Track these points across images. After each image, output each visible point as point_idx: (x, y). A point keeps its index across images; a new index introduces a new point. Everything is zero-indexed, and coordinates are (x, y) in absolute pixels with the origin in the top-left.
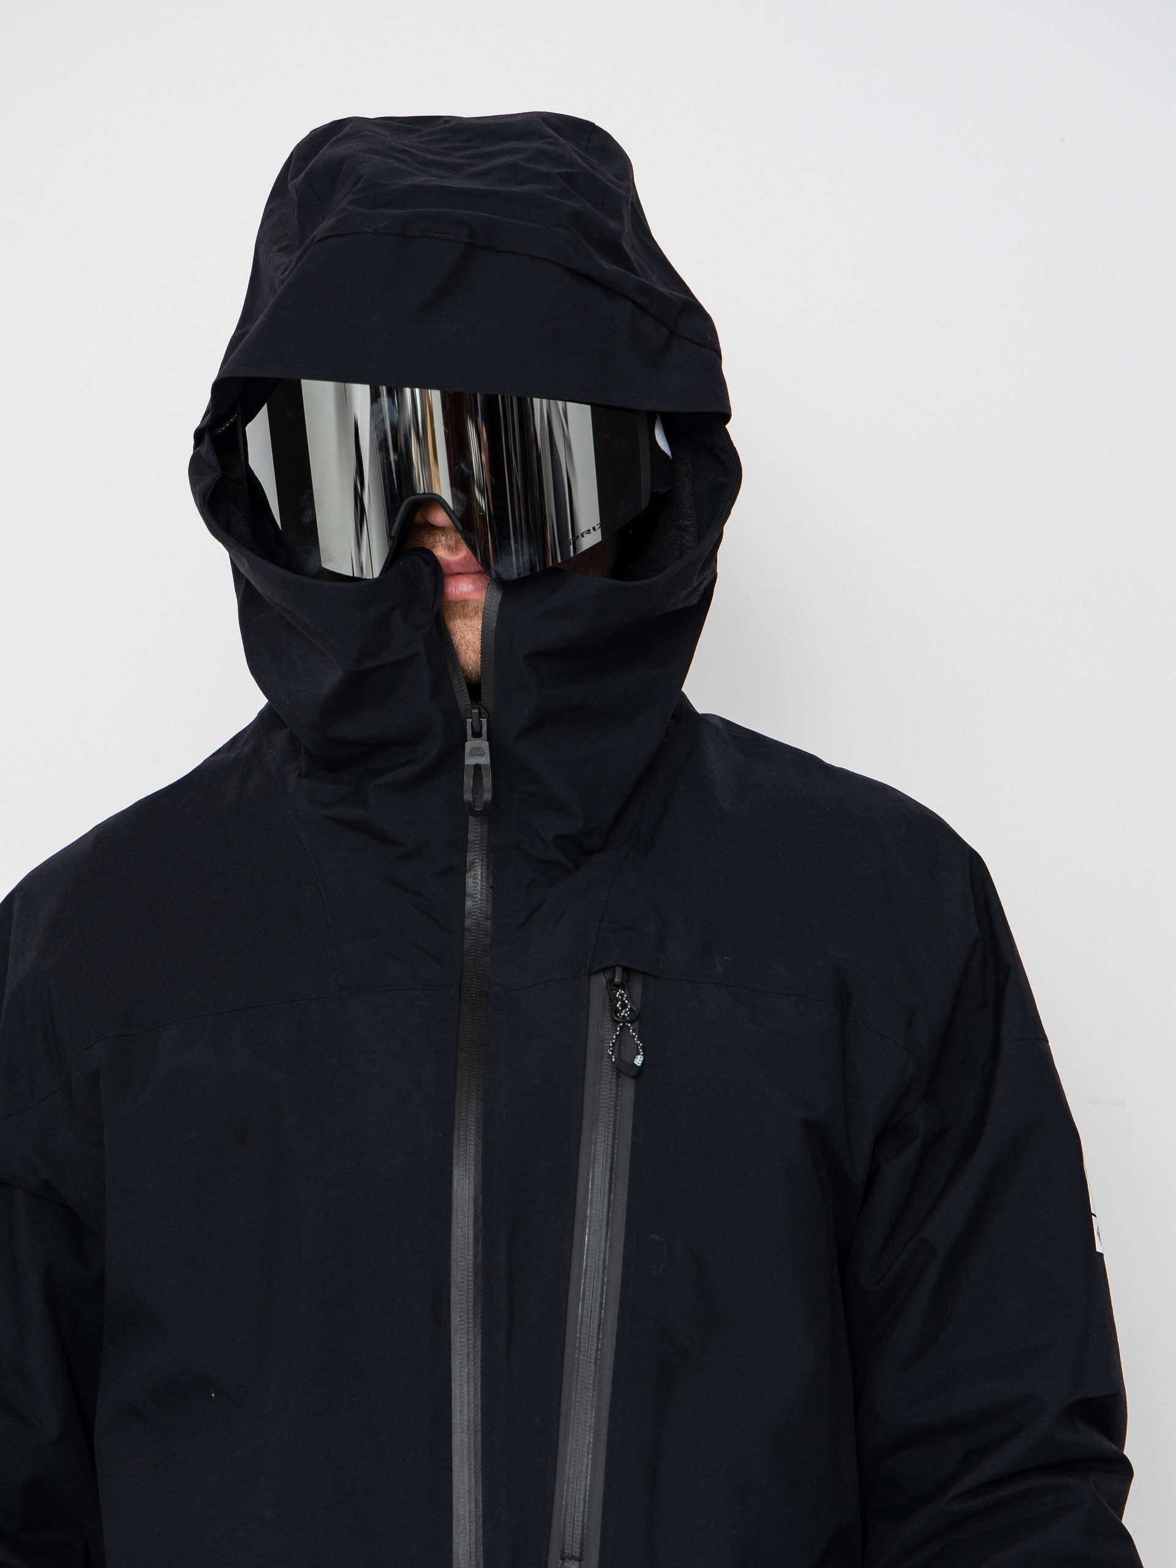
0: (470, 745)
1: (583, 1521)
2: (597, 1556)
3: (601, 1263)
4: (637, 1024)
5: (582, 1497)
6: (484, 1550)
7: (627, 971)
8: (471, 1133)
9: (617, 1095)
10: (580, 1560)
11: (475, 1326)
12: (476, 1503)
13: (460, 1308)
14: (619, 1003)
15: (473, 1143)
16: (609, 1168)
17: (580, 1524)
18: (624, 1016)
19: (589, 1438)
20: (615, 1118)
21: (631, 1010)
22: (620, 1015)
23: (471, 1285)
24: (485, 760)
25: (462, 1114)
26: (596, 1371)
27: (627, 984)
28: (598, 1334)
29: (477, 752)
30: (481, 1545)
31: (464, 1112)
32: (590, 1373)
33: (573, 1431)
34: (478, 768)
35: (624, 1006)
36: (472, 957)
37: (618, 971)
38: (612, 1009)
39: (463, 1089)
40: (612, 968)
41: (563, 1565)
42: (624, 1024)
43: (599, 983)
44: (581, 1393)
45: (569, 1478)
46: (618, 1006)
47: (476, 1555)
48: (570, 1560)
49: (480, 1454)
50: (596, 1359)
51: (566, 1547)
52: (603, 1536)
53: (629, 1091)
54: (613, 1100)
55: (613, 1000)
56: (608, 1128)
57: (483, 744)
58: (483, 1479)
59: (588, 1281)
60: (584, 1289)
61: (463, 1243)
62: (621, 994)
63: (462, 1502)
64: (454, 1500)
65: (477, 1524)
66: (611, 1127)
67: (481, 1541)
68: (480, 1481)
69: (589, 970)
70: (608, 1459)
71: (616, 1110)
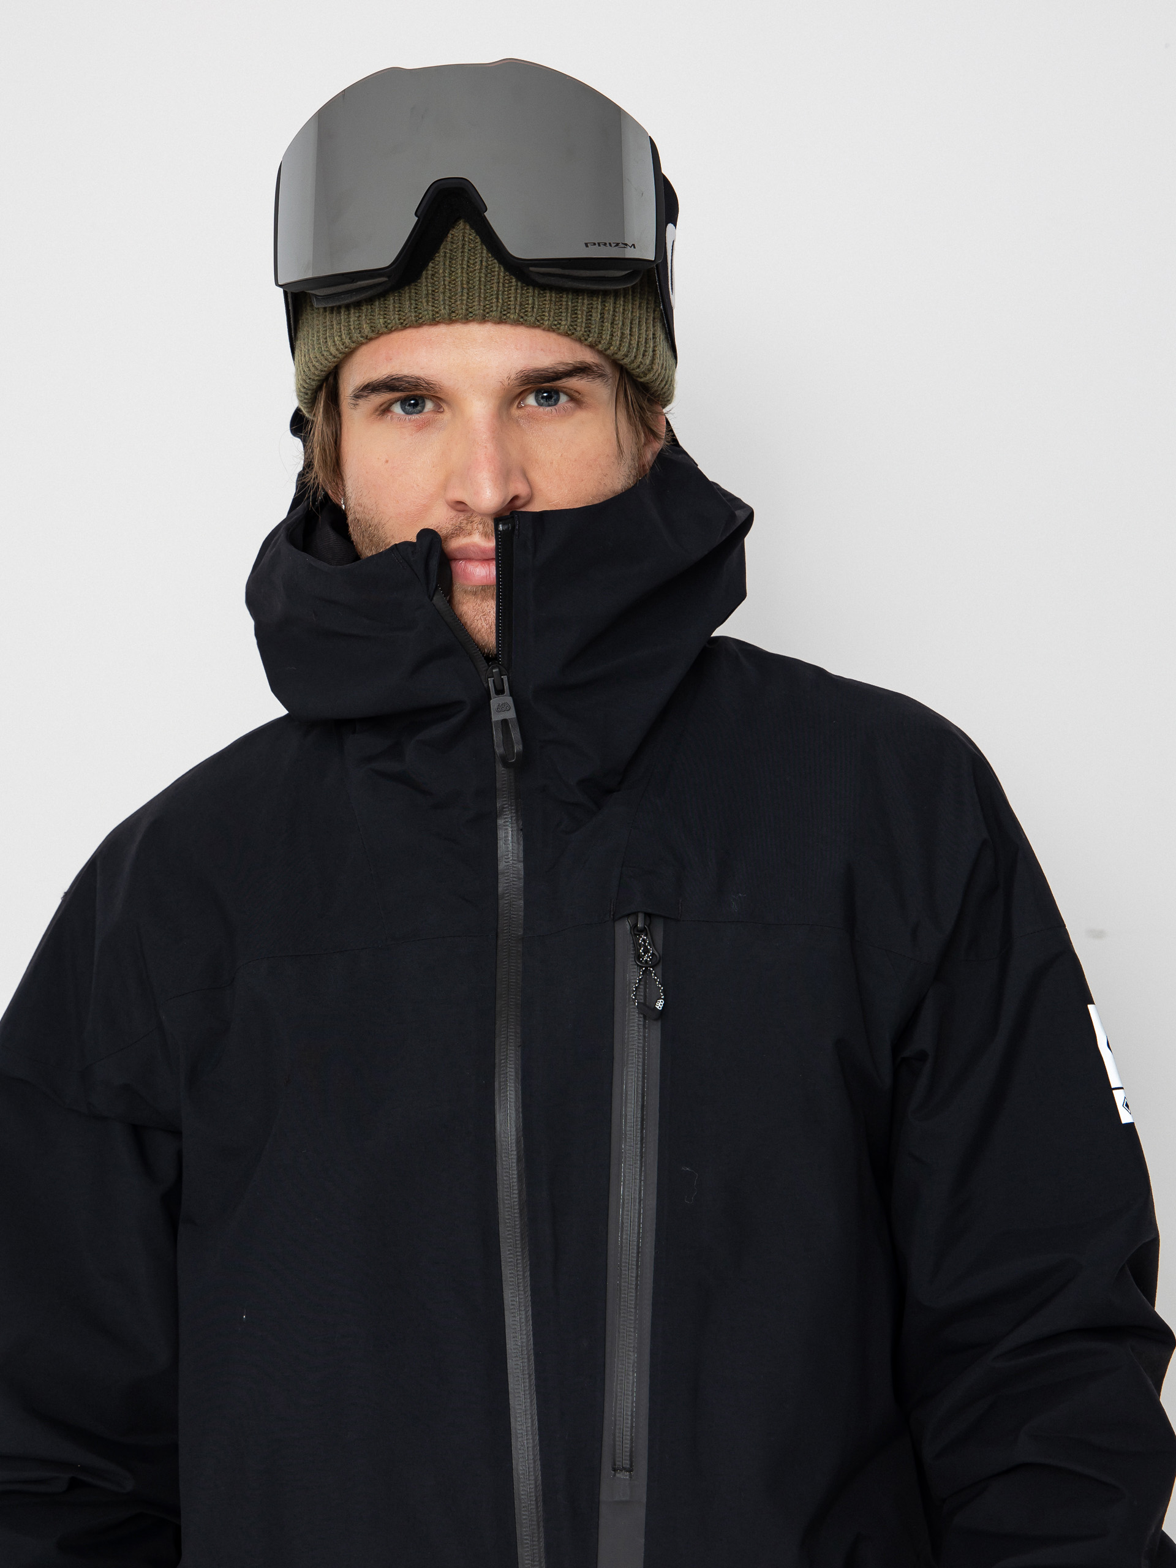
0: (495, 702)
1: (631, 1435)
2: (646, 1467)
3: (637, 1196)
4: (659, 968)
5: (630, 1413)
6: (541, 1465)
7: (648, 916)
8: (510, 1079)
9: (644, 1037)
10: (630, 1470)
11: (523, 1259)
12: (532, 1421)
13: (509, 1242)
14: (642, 949)
15: (513, 1089)
16: (640, 1107)
17: (629, 1438)
18: (646, 960)
19: (633, 1356)
20: (644, 1059)
21: (653, 954)
22: (643, 959)
23: (517, 1221)
24: (511, 714)
25: (503, 1061)
26: (636, 1296)
27: (649, 929)
28: (637, 1261)
29: (502, 708)
30: (538, 1460)
31: (504, 1059)
32: (631, 1298)
33: (618, 1351)
34: (505, 722)
35: (646, 951)
36: (507, 901)
37: (641, 917)
38: (635, 954)
39: (503, 1036)
40: (636, 914)
41: (614, 1475)
42: (646, 968)
43: (624, 927)
44: (624, 1317)
45: (616, 1395)
46: (641, 951)
47: (534, 1470)
48: (621, 1471)
49: (533, 1377)
50: (637, 1285)
51: (617, 1459)
52: (651, 1447)
53: (656, 1031)
54: (641, 1041)
55: (637, 946)
56: (638, 1069)
57: (507, 699)
58: (537, 1399)
59: (625, 1213)
60: (622, 1221)
61: (508, 1182)
62: (644, 940)
63: (519, 1421)
64: (512, 1420)
65: (534, 1442)
66: (640, 1068)
67: (538, 1457)
68: (535, 1401)
69: (613, 915)
70: (652, 1376)
71: (644, 1050)
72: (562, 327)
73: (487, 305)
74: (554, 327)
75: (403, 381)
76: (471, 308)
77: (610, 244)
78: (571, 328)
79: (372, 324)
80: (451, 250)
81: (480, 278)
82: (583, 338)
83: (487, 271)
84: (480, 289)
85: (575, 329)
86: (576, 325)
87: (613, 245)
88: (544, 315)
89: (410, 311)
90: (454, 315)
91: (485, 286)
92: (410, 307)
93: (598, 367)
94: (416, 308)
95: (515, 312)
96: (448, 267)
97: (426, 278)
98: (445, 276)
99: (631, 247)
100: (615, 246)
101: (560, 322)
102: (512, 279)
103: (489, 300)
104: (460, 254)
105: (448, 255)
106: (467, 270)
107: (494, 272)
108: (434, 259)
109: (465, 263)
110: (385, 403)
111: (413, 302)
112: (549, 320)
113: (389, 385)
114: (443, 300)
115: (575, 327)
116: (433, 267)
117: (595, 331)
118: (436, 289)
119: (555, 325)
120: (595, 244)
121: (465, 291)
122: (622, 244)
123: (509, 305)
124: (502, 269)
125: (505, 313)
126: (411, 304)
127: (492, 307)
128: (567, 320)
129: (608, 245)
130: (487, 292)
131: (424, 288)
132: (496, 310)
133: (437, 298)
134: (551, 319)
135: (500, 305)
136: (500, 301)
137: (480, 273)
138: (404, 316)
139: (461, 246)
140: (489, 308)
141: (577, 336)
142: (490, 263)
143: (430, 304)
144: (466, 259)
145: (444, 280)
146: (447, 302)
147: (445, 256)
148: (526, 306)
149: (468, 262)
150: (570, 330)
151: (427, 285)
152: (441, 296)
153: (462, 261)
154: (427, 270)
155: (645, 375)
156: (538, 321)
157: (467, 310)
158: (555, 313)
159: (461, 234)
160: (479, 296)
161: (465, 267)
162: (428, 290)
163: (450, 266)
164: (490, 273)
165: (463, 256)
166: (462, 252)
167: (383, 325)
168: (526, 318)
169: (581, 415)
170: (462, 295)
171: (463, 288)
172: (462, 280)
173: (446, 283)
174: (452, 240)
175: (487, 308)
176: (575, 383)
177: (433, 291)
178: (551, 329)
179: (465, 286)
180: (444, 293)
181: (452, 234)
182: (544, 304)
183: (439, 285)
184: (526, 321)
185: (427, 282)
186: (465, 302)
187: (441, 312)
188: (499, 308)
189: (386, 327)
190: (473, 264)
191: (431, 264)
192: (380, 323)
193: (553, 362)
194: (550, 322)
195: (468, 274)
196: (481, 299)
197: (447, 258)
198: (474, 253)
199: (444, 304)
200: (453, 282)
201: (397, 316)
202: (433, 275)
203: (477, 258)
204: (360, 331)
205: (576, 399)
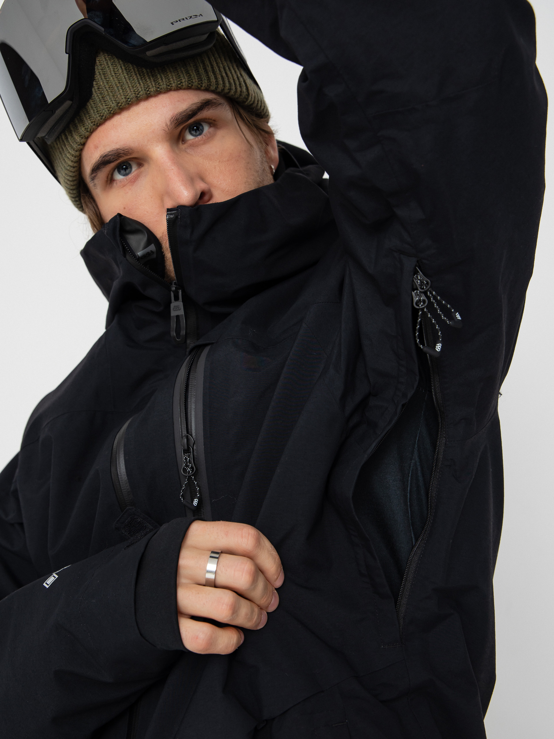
0: (174, 304)
29: (177, 308)
34: (178, 317)
57: (180, 303)
72: (184, 84)
73: (135, 90)
74: (179, 86)
75: (110, 155)
76: (127, 96)
77: (186, 18)
78: (189, 82)
79: (80, 134)
80: (102, 69)
81: (124, 76)
82: (199, 86)
83: (127, 71)
84: (127, 82)
85: (192, 82)
86: (192, 79)
87: (188, 18)
88: (170, 81)
89: (95, 115)
90: (119, 105)
91: (129, 80)
92: (94, 112)
93: (216, 100)
94: (98, 111)
95: (153, 86)
96: (104, 79)
97: (95, 92)
98: (105, 85)
99: (200, 16)
100: (190, 18)
101: (181, 81)
102: (143, 69)
103: (135, 87)
104: (108, 69)
105: (101, 73)
106: (116, 76)
107: (131, 70)
108: (95, 80)
109: (112, 72)
110: (108, 175)
111: (95, 109)
112: (174, 82)
113: (104, 162)
114: (110, 99)
115: (191, 80)
116: (96, 84)
117: (204, 79)
118: (103, 95)
119: (180, 84)
120: (177, 21)
121: (120, 88)
122: (193, 16)
123: (148, 84)
124: (135, 66)
125: (147, 89)
126: (94, 110)
127: (138, 89)
128: (185, 78)
129: (185, 19)
130: (132, 83)
131: (97, 98)
132: (142, 90)
133: (106, 100)
134: (175, 81)
135: (142, 86)
136: (142, 84)
137: (123, 74)
138: (93, 119)
139: (106, 64)
140: (137, 91)
141: (195, 85)
142: (126, 66)
143: (104, 105)
144: (112, 70)
145: (106, 88)
146: (113, 99)
147: (100, 74)
148: (158, 80)
149: (114, 71)
150: (189, 84)
151: (98, 96)
152: (108, 97)
153: (111, 72)
154: (94, 87)
155: (247, 99)
156: (169, 86)
157: (126, 98)
158: (176, 78)
159: (103, 58)
160: (129, 87)
161: (114, 74)
162: (99, 98)
163: (105, 79)
164: (129, 72)
165: (110, 69)
166: (108, 67)
167: (85, 131)
168: (160, 87)
169: (221, 133)
170: (119, 91)
171: (118, 87)
172: (115, 83)
173: (107, 89)
174: (100, 64)
175: (136, 92)
176: (206, 113)
177: (103, 97)
178: (179, 88)
179: (118, 85)
180: (108, 95)
181: (98, 61)
182: (167, 75)
183: (104, 92)
184: (161, 89)
185: (97, 94)
186: (122, 94)
187: (112, 106)
188: (143, 88)
189: (87, 131)
190: (118, 71)
191: (94, 83)
192: (83, 131)
193: (188, 106)
194: (176, 84)
195: (117, 78)
196: (131, 88)
197: (102, 75)
198: (115, 64)
199: (111, 100)
200: (111, 87)
201: (89, 122)
202: (98, 88)
203: (118, 67)
204: (76, 142)
205: (213, 123)
